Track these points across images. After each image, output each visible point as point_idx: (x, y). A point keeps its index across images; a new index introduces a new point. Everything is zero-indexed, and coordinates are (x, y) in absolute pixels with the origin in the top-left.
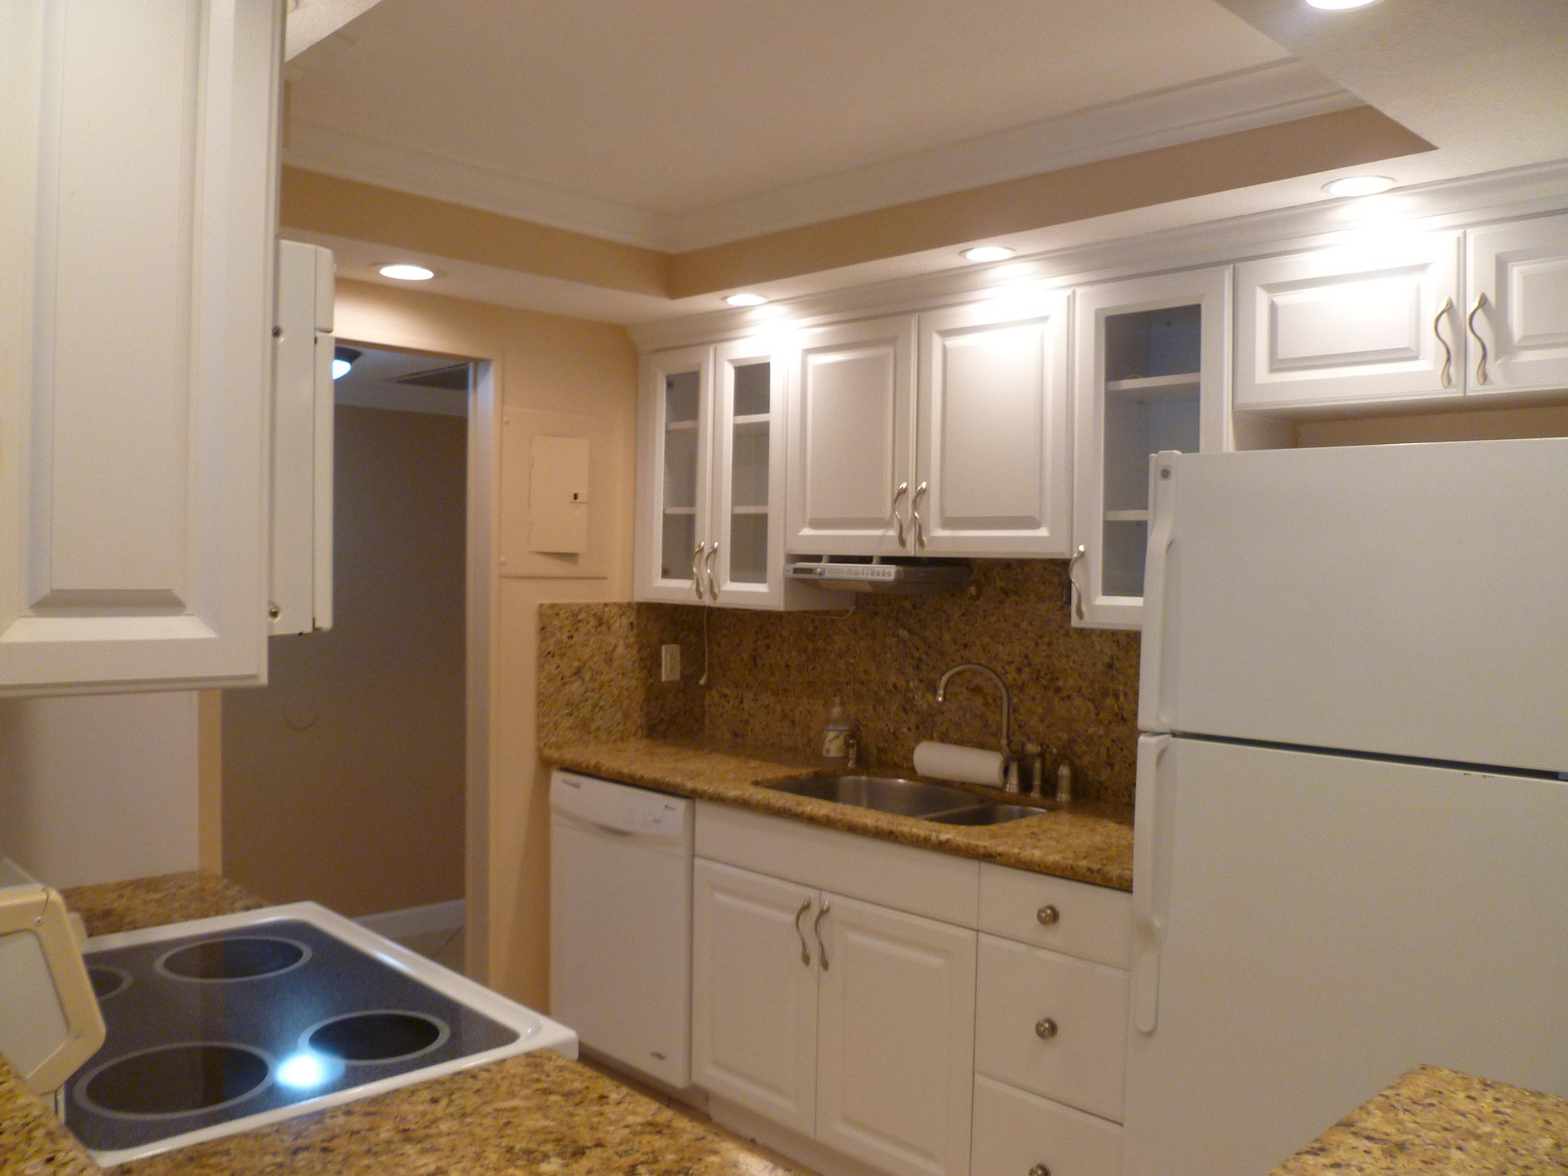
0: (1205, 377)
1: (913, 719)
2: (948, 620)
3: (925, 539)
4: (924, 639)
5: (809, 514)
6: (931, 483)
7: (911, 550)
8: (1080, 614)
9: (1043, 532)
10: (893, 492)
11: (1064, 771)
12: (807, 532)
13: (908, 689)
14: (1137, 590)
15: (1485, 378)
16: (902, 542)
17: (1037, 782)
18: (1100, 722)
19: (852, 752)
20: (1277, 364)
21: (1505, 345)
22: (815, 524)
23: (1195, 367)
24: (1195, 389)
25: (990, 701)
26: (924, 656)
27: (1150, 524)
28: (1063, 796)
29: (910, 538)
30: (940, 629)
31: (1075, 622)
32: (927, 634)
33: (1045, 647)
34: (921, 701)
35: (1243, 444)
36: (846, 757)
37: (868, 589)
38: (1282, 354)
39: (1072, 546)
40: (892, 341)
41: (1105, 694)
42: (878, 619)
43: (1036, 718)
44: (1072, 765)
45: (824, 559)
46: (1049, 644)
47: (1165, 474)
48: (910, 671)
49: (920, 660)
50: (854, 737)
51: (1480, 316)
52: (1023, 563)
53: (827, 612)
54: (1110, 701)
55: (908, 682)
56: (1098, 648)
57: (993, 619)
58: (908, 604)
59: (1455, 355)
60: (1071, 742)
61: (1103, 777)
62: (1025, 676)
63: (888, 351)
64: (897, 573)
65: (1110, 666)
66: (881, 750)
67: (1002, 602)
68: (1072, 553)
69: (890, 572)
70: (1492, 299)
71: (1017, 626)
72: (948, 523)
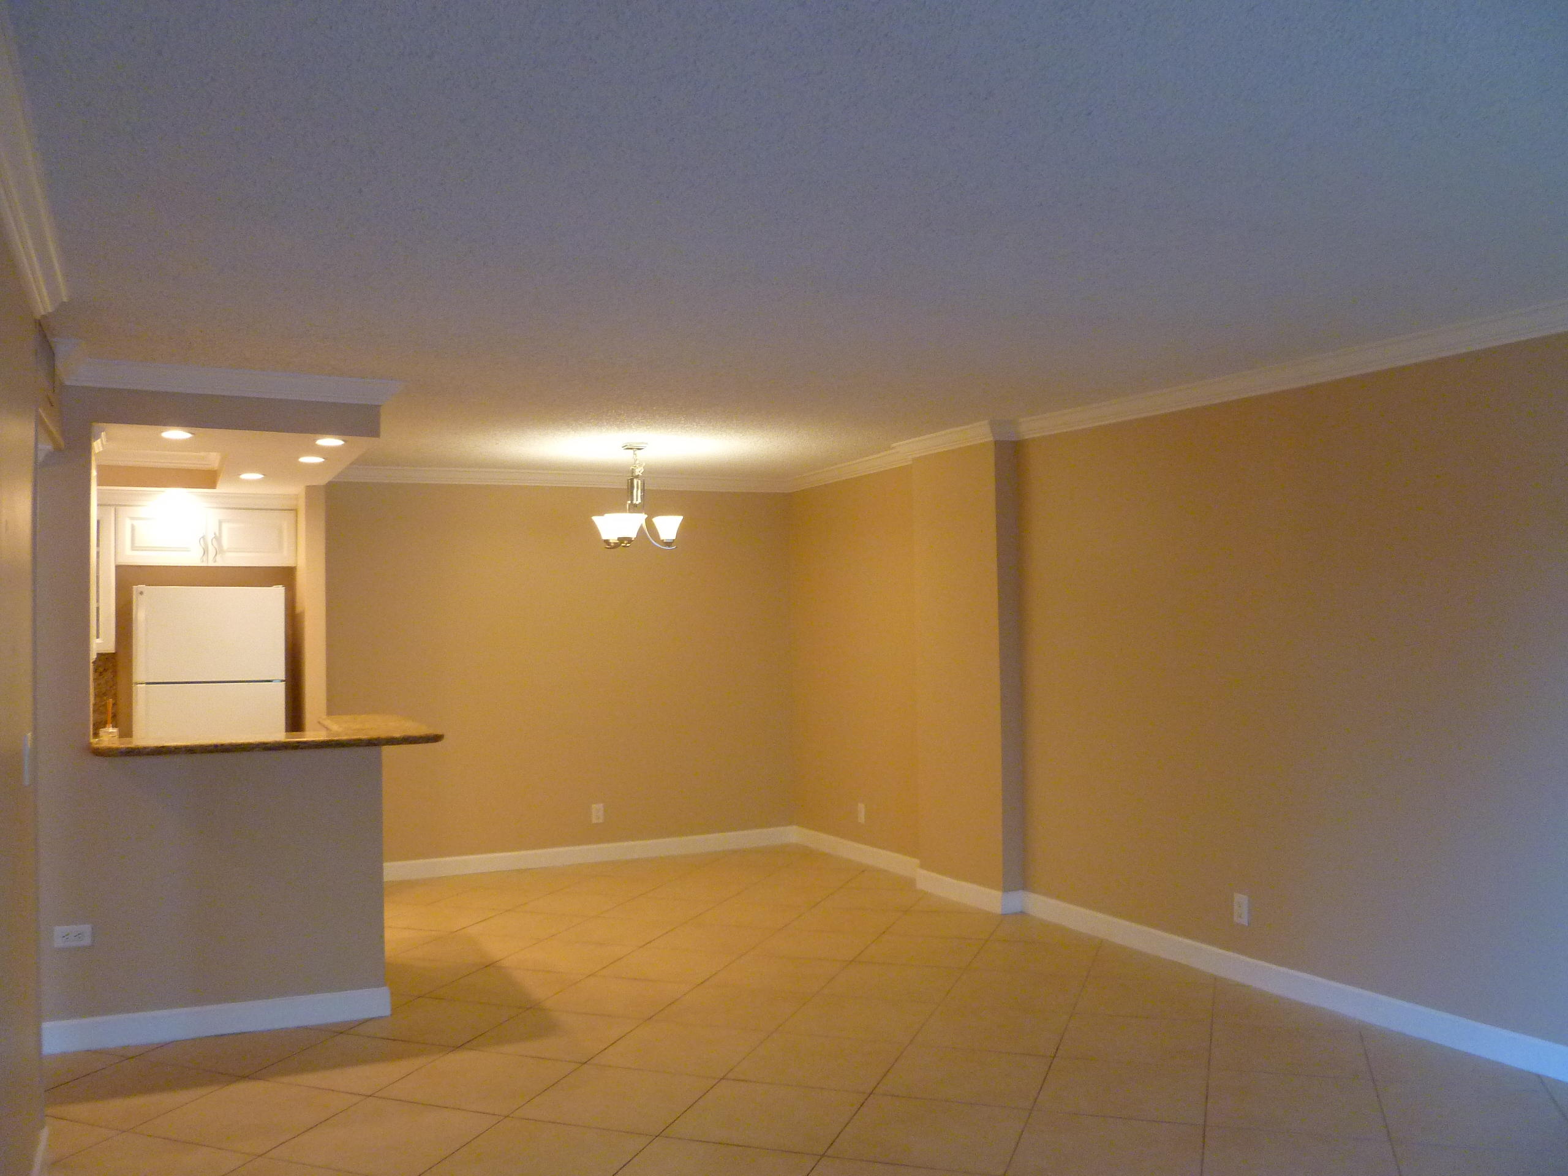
15: (215, 561)
20: (134, 548)
21: (221, 551)
38: (136, 545)
47: (141, 593)
51: (215, 540)
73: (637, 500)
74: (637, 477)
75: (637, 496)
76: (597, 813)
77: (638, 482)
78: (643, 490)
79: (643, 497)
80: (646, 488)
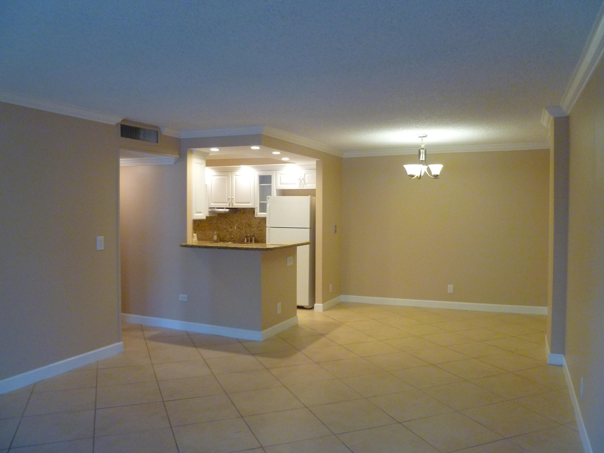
0: (272, 184)
1: (228, 233)
2: (234, 217)
3: (233, 205)
4: (230, 220)
5: (213, 202)
6: (234, 197)
7: (231, 207)
8: (256, 215)
9: (251, 204)
10: (228, 198)
11: (253, 238)
12: (213, 204)
13: (227, 228)
14: (265, 211)
15: (303, 187)
16: (229, 205)
17: (249, 240)
18: (258, 231)
19: (219, 238)
20: (281, 184)
21: (305, 184)
22: (214, 203)
23: (271, 183)
24: (271, 186)
25: (241, 229)
26: (230, 223)
27: (267, 203)
28: (253, 242)
29: (231, 205)
30: (233, 219)
31: (256, 216)
32: (231, 220)
33: (250, 221)
34: (230, 230)
35: (277, 195)
36: (218, 240)
37: (224, 213)
38: (281, 183)
39: (255, 206)
40: (227, 176)
41: (259, 227)
42: (222, 218)
43: (249, 231)
44: (255, 238)
45: (225, 208)
46: (250, 220)
47: (269, 198)
48: (228, 225)
49: (230, 224)
50: (218, 236)
51: (303, 180)
52: (246, 208)
53: (212, 217)
54: (259, 228)
55: (227, 227)
56: (257, 220)
57: (241, 217)
58: (227, 215)
59: (300, 184)
60: (254, 234)
61: (259, 239)
62: (247, 225)
63: (227, 177)
64: (229, 210)
65: (259, 223)
66: (223, 238)
67: (243, 214)
68: (255, 207)
69: (227, 210)
70: (304, 178)
71: (245, 218)
72: (237, 203)
73: (422, 158)
74: (423, 149)
75: (422, 157)
76: (450, 288)
77: (423, 151)
78: (425, 154)
79: (425, 157)
80: (427, 153)
